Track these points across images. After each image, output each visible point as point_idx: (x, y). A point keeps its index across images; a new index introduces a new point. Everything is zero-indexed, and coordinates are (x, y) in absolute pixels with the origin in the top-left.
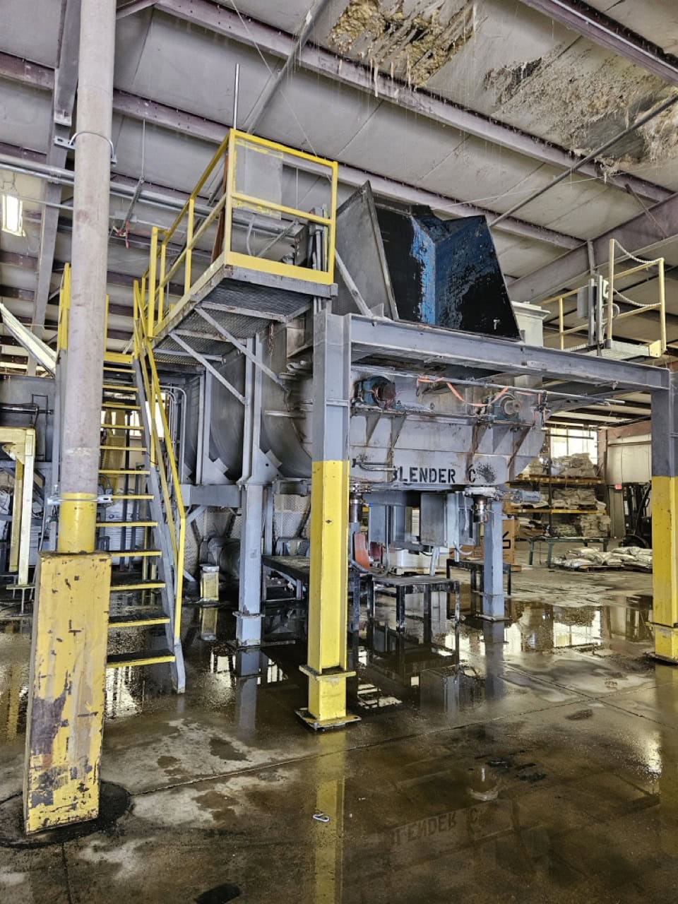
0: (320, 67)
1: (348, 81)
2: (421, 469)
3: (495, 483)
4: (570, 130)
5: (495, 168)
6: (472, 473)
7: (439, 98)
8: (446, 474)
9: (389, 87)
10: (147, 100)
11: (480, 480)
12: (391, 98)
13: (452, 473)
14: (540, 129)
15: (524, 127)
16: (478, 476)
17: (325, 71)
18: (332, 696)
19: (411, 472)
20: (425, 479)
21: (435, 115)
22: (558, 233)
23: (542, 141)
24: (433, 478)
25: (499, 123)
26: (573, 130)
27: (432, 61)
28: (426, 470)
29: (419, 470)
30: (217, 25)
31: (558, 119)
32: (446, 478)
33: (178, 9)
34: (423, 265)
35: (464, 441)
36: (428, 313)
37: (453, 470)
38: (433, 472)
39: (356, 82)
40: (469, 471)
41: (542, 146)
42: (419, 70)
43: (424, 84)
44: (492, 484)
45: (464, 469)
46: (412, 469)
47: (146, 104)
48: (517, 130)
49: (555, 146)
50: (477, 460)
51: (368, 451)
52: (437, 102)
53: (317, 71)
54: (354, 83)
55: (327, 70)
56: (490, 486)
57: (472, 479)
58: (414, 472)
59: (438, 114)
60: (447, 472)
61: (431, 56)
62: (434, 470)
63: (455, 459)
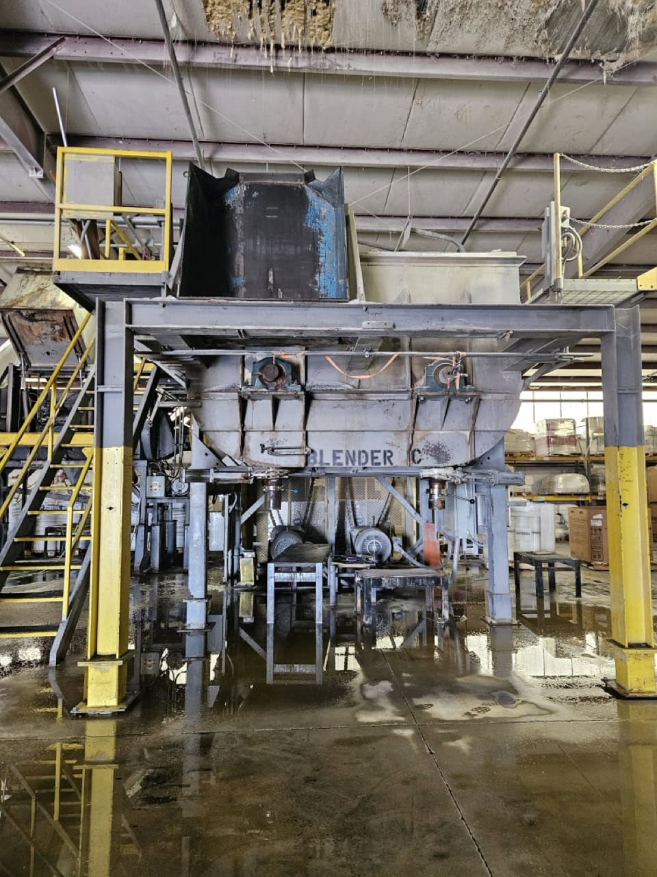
0: (216, 62)
1: (247, 66)
2: (348, 451)
3: (451, 463)
4: (531, 36)
5: (475, 106)
6: (416, 453)
7: (356, 51)
8: (380, 456)
9: (297, 58)
10: (120, 138)
11: (428, 460)
12: (299, 68)
13: (388, 454)
14: (495, 45)
15: (471, 49)
16: (424, 456)
17: (221, 64)
18: (101, 683)
19: (334, 455)
20: (352, 461)
21: (355, 70)
22: (613, 157)
23: (509, 58)
24: (363, 460)
25: (443, 55)
26: (536, 35)
27: (318, 17)
28: (354, 452)
29: (344, 452)
30: (110, 56)
31: (507, 29)
32: (381, 459)
33: (73, 54)
34: (321, 233)
35: (400, 418)
36: (328, 284)
37: (389, 451)
38: (363, 454)
39: (258, 64)
40: (411, 453)
41: (512, 64)
42: (315, 31)
43: (328, 43)
44: (446, 465)
45: (405, 448)
46: (334, 452)
47: (121, 142)
48: (470, 55)
49: (530, 59)
50: (423, 438)
51: (281, 437)
52: (356, 56)
53: (214, 66)
54: (255, 66)
55: (223, 62)
56: (445, 467)
57: (417, 459)
58: (337, 455)
59: (358, 68)
60: (382, 453)
61: (314, 13)
62: (364, 452)
63: (391, 438)
